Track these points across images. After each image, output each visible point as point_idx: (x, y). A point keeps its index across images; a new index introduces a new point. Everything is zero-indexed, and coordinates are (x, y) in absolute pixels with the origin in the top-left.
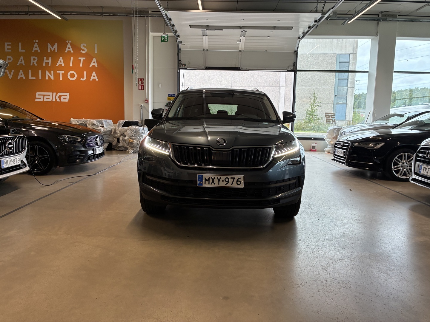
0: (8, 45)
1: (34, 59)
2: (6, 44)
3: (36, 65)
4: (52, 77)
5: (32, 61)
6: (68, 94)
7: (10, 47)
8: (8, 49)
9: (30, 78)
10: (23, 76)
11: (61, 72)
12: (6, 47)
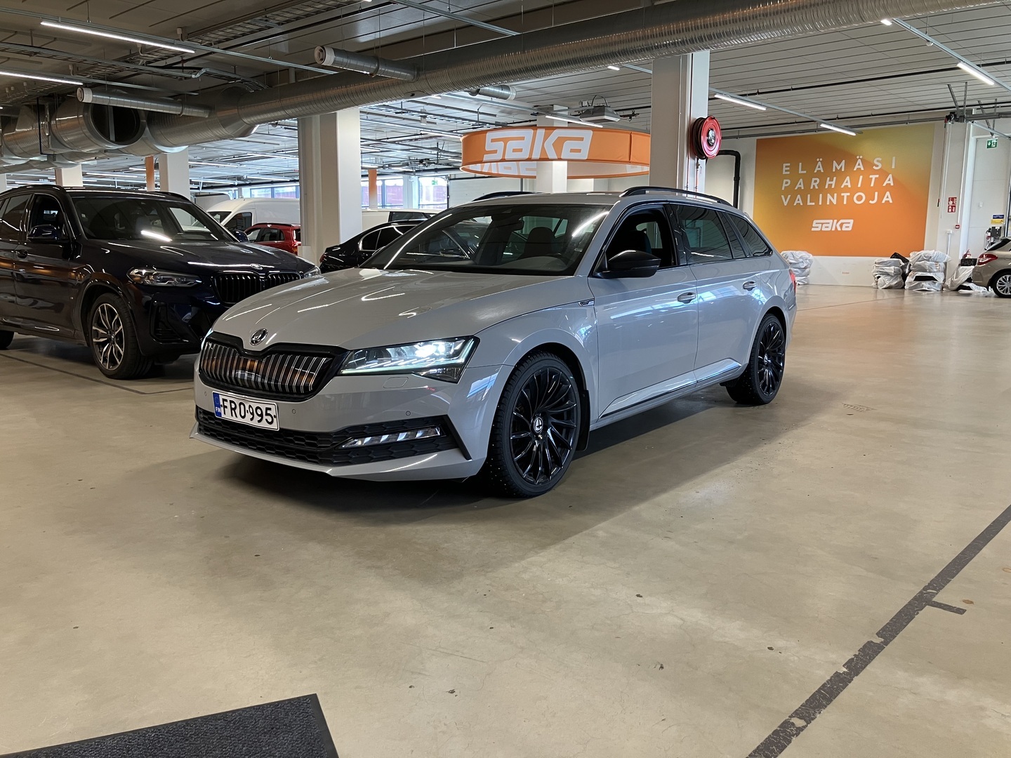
0: (786, 167)
1: (815, 181)
2: (785, 165)
3: (817, 187)
4: (835, 202)
5: (813, 183)
6: (852, 221)
7: (788, 169)
8: (786, 171)
9: (809, 204)
10: (800, 202)
11: (845, 195)
12: (784, 169)
